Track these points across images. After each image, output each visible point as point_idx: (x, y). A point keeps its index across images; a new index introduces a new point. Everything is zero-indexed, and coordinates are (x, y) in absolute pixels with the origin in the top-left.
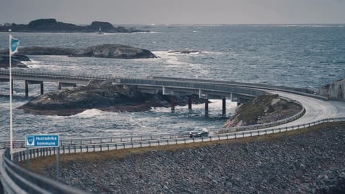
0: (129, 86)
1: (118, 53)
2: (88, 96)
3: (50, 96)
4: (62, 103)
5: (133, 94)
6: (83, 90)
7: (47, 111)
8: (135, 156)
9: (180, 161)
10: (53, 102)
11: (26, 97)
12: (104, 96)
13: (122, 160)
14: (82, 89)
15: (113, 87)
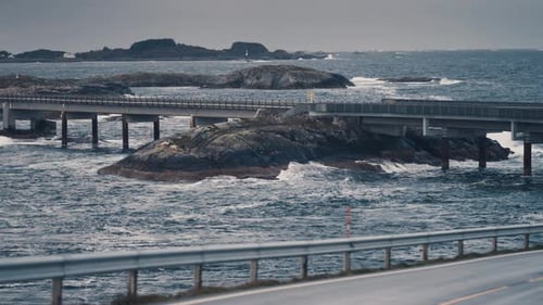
1: (288, 80)
2: (260, 140)
3: (175, 142)
4: (203, 155)
6: (247, 128)
7: (169, 173)
10: (182, 153)
11: (125, 149)
14: (246, 124)
15: (311, 122)
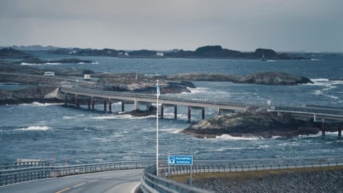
0: (283, 113)
1: (277, 80)
2: (244, 122)
3: (209, 121)
4: (220, 128)
5: (286, 121)
8: (273, 176)
9: (314, 182)
10: (212, 127)
11: (189, 122)
12: (259, 122)
13: (261, 179)
14: (240, 114)
15: (268, 114)
